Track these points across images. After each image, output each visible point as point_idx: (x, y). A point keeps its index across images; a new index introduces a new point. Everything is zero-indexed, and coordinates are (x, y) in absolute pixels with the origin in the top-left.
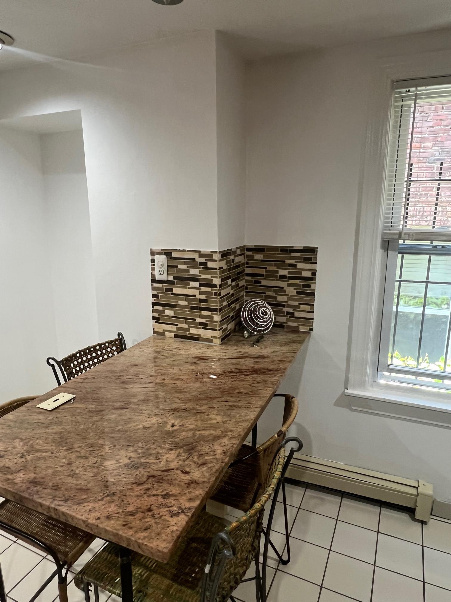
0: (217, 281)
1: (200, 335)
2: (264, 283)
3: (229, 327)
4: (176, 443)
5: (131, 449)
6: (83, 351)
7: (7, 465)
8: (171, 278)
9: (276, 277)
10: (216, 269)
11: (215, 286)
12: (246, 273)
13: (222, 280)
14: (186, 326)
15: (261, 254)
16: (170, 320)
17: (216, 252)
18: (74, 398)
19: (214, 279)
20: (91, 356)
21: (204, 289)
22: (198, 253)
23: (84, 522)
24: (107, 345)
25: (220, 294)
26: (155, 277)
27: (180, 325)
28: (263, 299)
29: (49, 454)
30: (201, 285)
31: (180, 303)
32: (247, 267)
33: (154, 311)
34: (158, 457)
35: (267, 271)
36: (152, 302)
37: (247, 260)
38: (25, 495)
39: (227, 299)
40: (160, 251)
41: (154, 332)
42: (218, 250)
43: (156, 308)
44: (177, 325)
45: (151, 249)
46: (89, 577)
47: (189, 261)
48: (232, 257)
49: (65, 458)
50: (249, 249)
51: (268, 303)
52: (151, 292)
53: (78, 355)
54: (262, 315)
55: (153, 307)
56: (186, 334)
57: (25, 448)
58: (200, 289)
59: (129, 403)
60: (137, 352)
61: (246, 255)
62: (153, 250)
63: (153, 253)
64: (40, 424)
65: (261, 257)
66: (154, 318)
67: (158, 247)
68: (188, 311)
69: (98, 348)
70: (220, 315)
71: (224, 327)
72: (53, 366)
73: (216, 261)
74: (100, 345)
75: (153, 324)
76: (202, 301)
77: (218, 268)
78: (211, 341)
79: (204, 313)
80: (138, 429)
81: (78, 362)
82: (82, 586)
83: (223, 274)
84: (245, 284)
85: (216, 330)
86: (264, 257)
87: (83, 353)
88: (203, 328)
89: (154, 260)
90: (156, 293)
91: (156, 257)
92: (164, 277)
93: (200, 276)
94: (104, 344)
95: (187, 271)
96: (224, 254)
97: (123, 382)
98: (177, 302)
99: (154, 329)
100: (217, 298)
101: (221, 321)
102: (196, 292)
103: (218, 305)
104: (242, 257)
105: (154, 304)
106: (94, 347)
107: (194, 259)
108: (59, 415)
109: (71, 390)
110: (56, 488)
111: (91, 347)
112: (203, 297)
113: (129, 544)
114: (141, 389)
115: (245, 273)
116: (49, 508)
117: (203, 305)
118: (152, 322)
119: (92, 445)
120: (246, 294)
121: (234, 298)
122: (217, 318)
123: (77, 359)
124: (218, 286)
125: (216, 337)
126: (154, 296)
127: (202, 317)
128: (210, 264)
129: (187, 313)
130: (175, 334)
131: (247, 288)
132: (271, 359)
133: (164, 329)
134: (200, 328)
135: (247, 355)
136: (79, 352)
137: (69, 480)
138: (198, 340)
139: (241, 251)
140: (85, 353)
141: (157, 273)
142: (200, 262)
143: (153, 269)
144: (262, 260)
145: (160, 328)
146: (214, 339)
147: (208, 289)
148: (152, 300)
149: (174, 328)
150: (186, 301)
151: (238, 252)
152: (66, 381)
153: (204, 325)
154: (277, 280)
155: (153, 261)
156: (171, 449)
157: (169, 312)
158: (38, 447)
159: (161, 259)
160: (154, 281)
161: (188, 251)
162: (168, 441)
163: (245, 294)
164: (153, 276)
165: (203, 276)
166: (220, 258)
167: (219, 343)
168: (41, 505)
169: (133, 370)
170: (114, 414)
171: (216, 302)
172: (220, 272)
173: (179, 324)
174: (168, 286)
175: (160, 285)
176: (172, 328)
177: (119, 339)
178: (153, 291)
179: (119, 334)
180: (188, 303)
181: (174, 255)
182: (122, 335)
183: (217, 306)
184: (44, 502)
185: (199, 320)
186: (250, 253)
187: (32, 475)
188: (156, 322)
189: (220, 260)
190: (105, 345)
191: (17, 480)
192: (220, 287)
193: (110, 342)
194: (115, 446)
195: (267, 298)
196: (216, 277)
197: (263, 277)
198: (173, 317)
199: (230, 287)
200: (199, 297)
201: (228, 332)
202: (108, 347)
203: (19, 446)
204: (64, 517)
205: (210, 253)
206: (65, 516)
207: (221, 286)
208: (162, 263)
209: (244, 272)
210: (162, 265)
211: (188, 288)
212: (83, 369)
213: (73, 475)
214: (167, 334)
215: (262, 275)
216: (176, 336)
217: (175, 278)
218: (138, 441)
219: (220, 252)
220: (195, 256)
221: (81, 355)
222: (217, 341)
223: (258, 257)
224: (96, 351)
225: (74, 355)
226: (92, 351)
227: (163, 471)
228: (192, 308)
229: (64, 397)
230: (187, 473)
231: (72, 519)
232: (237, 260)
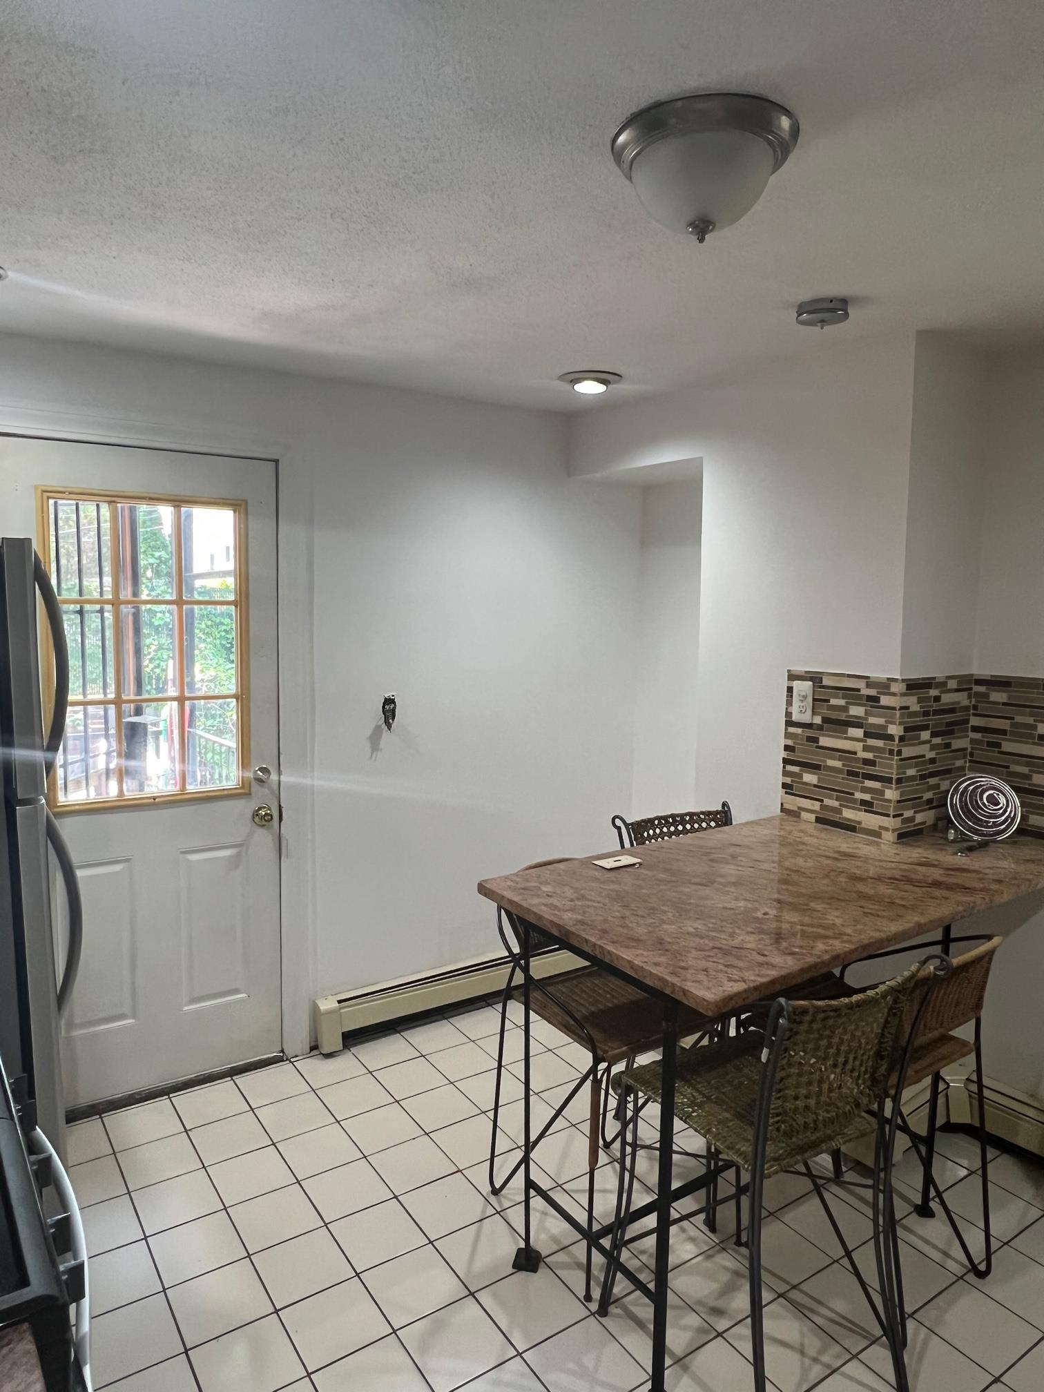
0: (895, 730)
1: (860, 823)
2: (1007, 746)
3: (919, 818)
4: (763, 929)
5: (700, 921)
6: (665, 818)
7: (555, 904)
8: (818, 720)
9: (1032, 736)
10: (894, 708)
11: (890, 738)
12: (972, 726)
13: (906, 730)
14: (835, 804)
15: (1004, 691)
16: (811, 791)
17: (895, 680)
18: (640, 864)
19: (890, 726)
20: (676, 828)
21: (871, 742)
22: (865, 680)
23: (629, 962)
24: (702, 816)
25: (899, 753)
26: (791, 717)
27: (827, 802)
28: (1004, 777)
29: (601, 905)
30: (867, 735)
31: (830, 763)
32: (975, 715)
33: (785, 773)
34: (732, 935)
35: (1013, 725)
36: (784, 758)
37: (977, 702)
38: (572, 929)
39: (917, 765)
40: (803, 674)
41: (783, 810)
42: (901, 676)
43: (790, 768)
44: (822, 801)
45: (789, 671)
46: (629, 1077)
47: (851, 694)
48: (933, 692)
49: (618, 911)
50: (979, 682)
51: (1010, 786)
52: (782, 742)
53: (656, 822)
54: (987, 804)
55: (784, 767)
56: (836, 818)
57: (576, 895)
58: (866, 741)
59: (713, 882)
60: (745, 831)
61: (973, 692)
62: (792, 672)
63: (792, 677)
64: (595, 879)
65: (1002, 697)
66: (785, 786)
67: (800, 668)
68: (843, 779)
69: (688, 818)
70: (897, 789)
71: (908, 814)
72: (619, 829)
73: (894, 694)
74: (691, 815)
75: (782, 796)
76: (866, 762)
77: (898, 708)
78: (877, 834)
79: (869, 784)
80: (717, 907)
81: (654, 832)
82: (620, 1091)
83: (908, 718)
84: (969, 746)
85: (888, 815)
86: (1009, 698)
87: (664, 820)
88: (866, 811)
89: (792, 687)
90: (790, 743)
91: (796, 684)
92: (806, 718)
93: (867, 719)
94: (697, 814)
95: (844, 709)
96: (913, 686)
97: (712, 860)
98: (825, 762)
99: (782, 804)
100: (893, 760)
101: (899, 802)
102: (858, 747)
103: (895, 772)
104: (965, 694)
105: (786, 761)
106: (682, 816)
107: (858, 690)
108: (618, 876)
109: (639, 856)
110: (605, 932)
111: (678, 815)
112: (869, 756)
113: (673, 992)
114: (737, 872)
115: (970, 725)
116: (595, 945)
117: (869, 770)
118: (781, 791)
119: (653, 908)
120: (970, 766)
121: (935, 767)
122: (891, 794)
123: (654, 828)
124: (897, 739)
125: (887, 829)
126: (787, 748)
127: (865, 790)
128: (885, 700)
129: (840, 781)
130: (816, 817)
131: (972, 754)
132: (981, 876)
133: (800, 805)
134: (860, 810)
135: (936, 863)
136: (659, 818)
137: (620, 929)
138: (855, 832)
139: (959, 683)
140: (667, 822)
141: (795, 710)
142: (867, 696)
143: (789, 703)
144: (1004, 704)
145: (795, 803)
146: (884, 832)
147: (879, 743)
148: (783, 754)
149: (816, 806)
150: (839, 760)
151: (952, 684)
152: (632, 845)
153: (867, 806)
154: (1034, 744)
155: (790, 690)
156: (753, 933)
157: (810, 778)
158: (590, 897)
159: (803, 688)
160: (789, 723)
161: (849, 676)
162: (753, 925)
163: (968, 765)
164: (788, 714)
165: (872, 720)
166: (904, 690)
167: (892, 840)
168: (587, 941)
169: (732, 850)
170: (688, 887)
171: (891, 767)
172: (902, 716)
173: (825, 800)
174: (810, 733)
175: (799, 731)
176: (813, 805)
177: (722, 811)
178: (787, 740)
179: (724, 804)
180: (844, 765)
181: (826, 682)
182: (728, 807)
183: (892, 773)
184: (590, 939)
185: (859, 795)
186: (982, 689)
187: (580, 917)
188: (786, 793)
189: (903, 695)
190: (699, 817)
191: (565, 917)
192: (900, 741)
193: (708, 813)
194: (681, 915)
195: (1010, 778)
196: (893, 723)
197: (1006, 735)
198: (815, 786)
199: (928, 745)
200: (862, 755)
201: (915, 825)
202: (703, 821)
203: (569, 893)
204: (609, 957)
205: (885, 681)
206: (611, 955)
207: (902, 739)
208: (804, 694)
209: (968, 723)
210: (805, 697)
211: (846, 738)
212: (659, 836)
213: (624, 926)
214: (804, 815)
215: (1004, 732)
216: (818, 820)
217: (825, 720)
218: (712, 917)
219: (903, 680)
220: (860, 685)
221: (660, 823)
222: (889, 837)
223: (998, 696)
224: (683, 823)
225: (651, 821)
226: (677, 821)
227: (733, 947)
228: (850, 773)
229: (626, 860)
230: (764, 955)
231: (617, 959)
232: (947, 698)
